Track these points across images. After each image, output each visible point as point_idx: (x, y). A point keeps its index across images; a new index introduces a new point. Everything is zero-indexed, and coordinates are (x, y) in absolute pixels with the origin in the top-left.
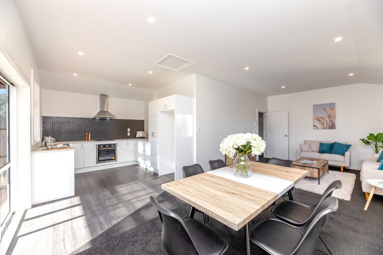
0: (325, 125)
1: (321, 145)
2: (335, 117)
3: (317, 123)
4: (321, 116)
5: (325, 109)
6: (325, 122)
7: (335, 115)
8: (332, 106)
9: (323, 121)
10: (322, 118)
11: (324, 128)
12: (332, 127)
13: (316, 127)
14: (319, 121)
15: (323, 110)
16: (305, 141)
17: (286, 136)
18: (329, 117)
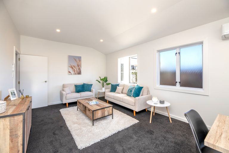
0: (76, 72)
1: (76, 86)
2: (81, 66)
3: (71, 70)
4: (74, 65)
5: (76, 60)
6: (76, 70)
7: (81, 65)
8: (80, 58)
9: (74, 68)
10: (74, 66)
11: (75, 74)
12: (79, 73)
13: (70, 73)
14: (72, 68)
15: (75, 61)
16: (63, 85)
17: (46, 82)
18: (78, 66)
